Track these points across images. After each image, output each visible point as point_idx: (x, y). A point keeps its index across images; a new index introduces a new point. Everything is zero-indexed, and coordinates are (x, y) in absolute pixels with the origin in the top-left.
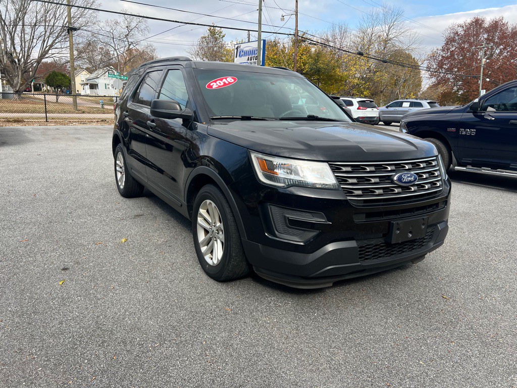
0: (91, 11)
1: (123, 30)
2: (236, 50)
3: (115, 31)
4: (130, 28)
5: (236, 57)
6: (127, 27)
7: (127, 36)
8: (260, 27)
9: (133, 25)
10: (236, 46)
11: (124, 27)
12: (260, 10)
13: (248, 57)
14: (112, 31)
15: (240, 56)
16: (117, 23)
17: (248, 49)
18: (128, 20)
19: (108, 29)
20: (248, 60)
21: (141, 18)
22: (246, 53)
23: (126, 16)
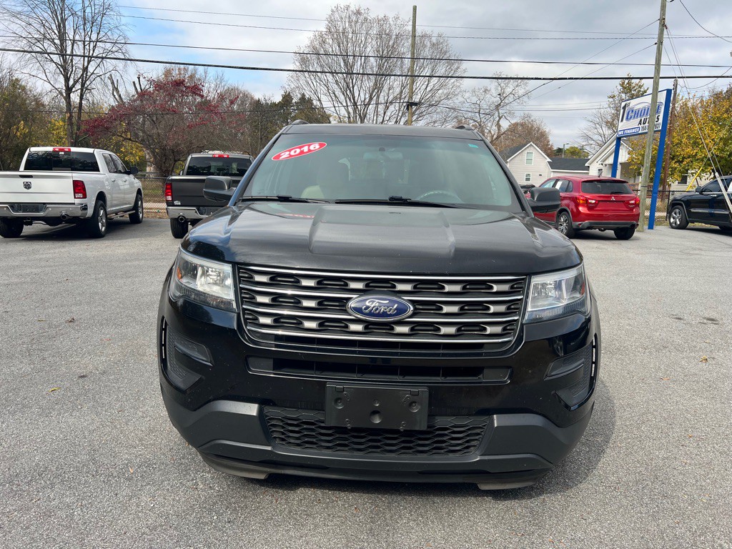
0: (453, 80)
1: (495, 100)
2: (622, 111)
3: (482, 102)
4: (505, 95)
5: (622, 121)
6: (499, 95)
7: (498, 107)
8: (658, 70)
9: (508, 90)
10: (623, 104)
11: (495, 95)
12: (660, 43)
13: (639, 119)
14: (478, 102)
15: (627, 118)
16: (486, 91)
17: (640, 106)
18: (502, 85)
19: (474, 99)
20: (640, 123)
21: (520, 81)
22: (637, 114)
23: (500, 80)
